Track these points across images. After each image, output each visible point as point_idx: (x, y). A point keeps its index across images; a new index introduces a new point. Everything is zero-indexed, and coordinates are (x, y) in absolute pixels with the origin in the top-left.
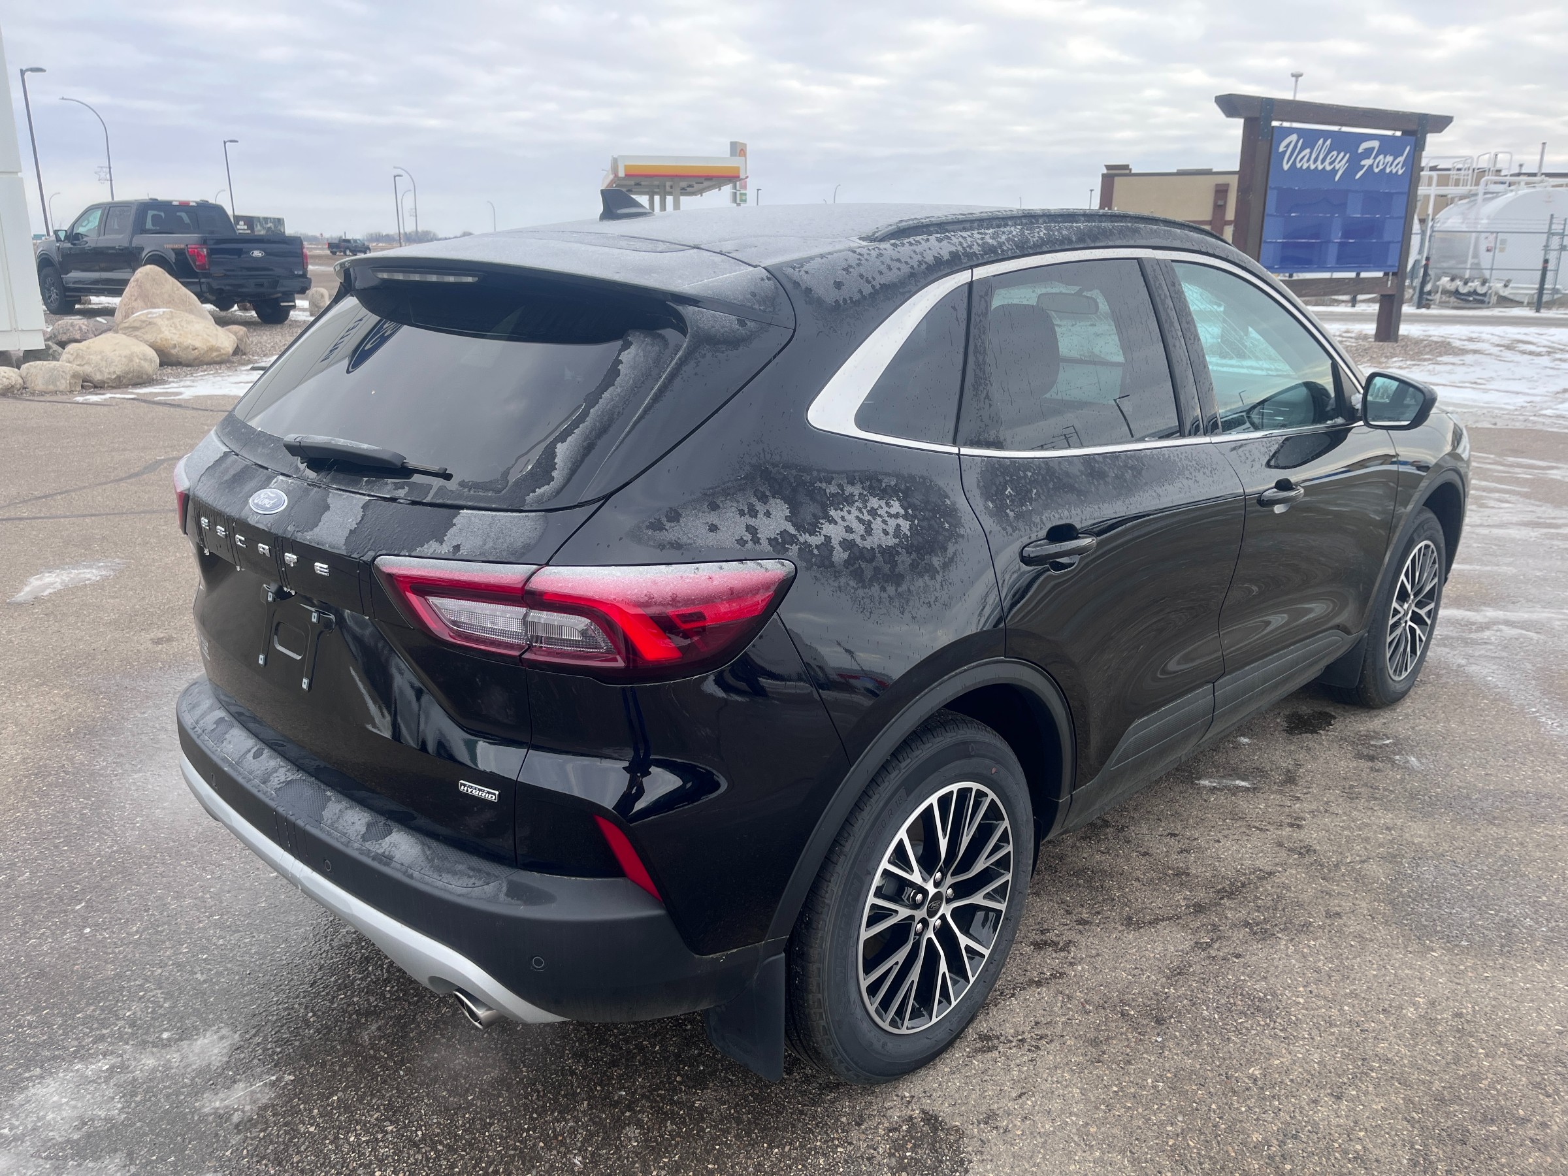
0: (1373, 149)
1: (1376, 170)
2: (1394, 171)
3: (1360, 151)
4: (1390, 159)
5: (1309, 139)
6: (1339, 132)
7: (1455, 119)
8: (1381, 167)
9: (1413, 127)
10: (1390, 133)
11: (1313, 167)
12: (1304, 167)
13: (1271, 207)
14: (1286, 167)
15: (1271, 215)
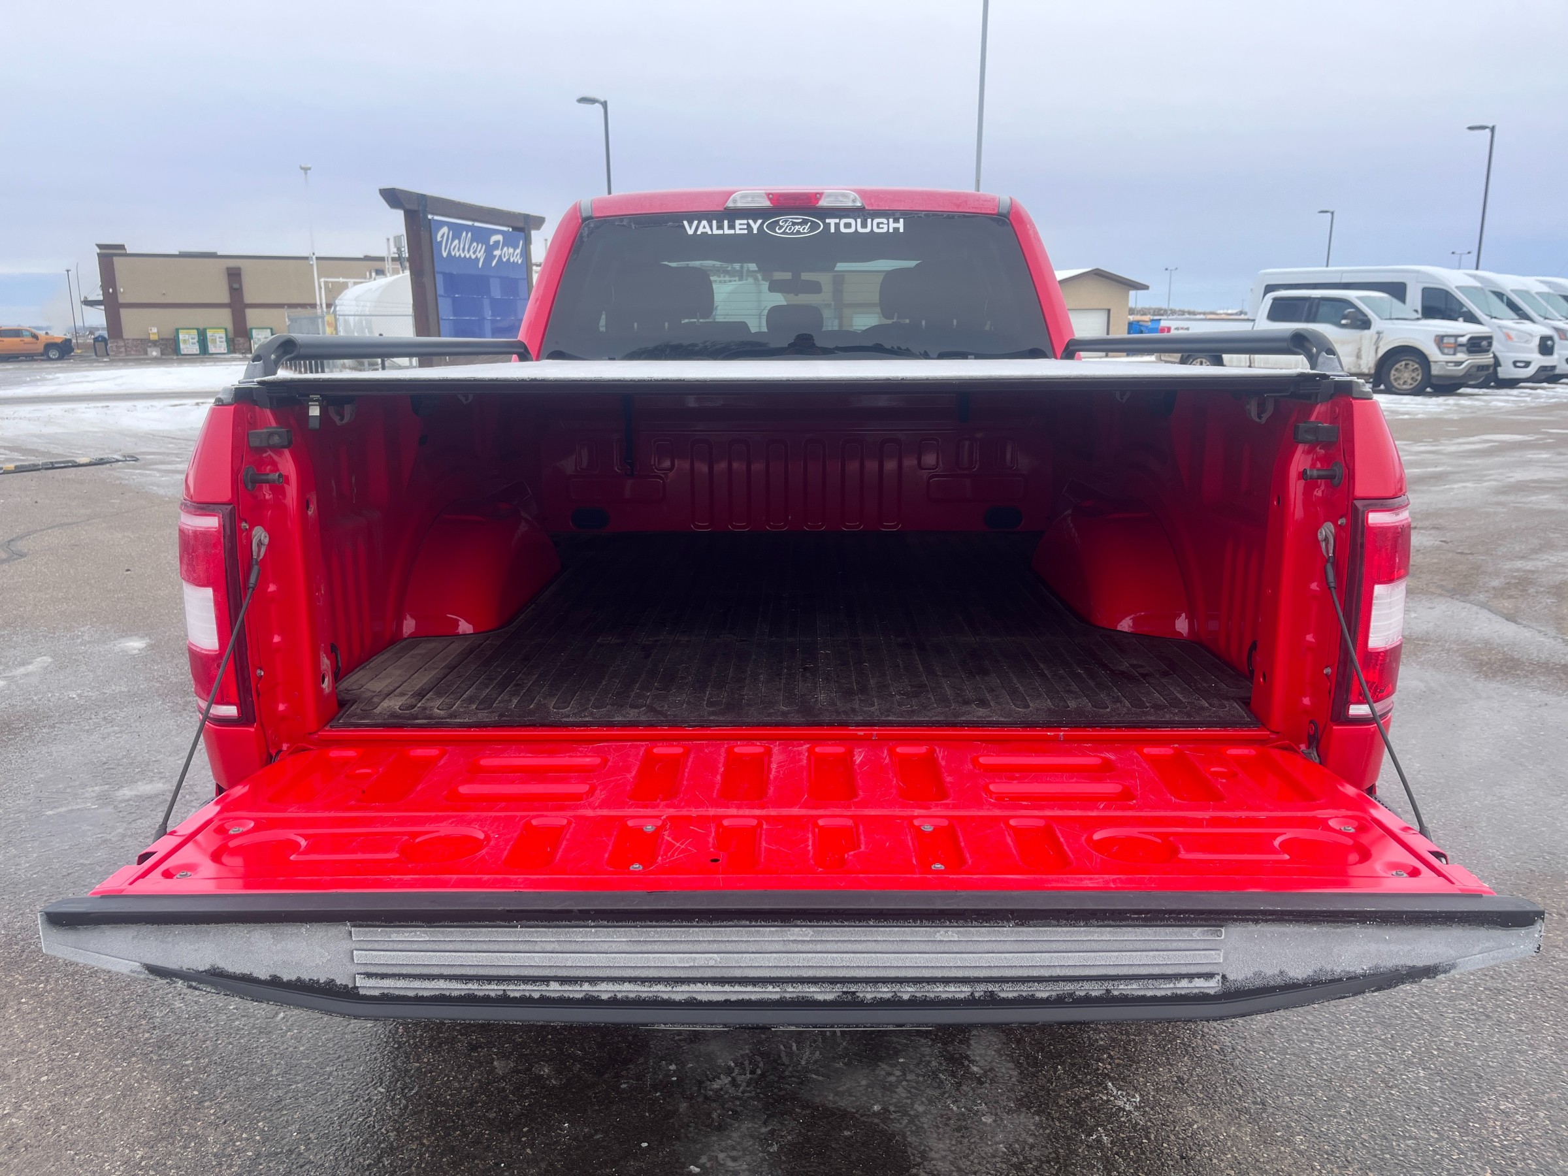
0: (499, 241)
1: (504, 260)
2: (516, 261)
3: (491, 243)
4: (511, 250)
5: (457, 231)
6: (473, 225)
7: (546, 220)
8: (507, 257)
9: (521, 225)
10: (505, 229)
11: (463, 256)
12: (457, 255)
13: (441, 290)
14: (445, 255)
15: (442, 296)
